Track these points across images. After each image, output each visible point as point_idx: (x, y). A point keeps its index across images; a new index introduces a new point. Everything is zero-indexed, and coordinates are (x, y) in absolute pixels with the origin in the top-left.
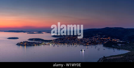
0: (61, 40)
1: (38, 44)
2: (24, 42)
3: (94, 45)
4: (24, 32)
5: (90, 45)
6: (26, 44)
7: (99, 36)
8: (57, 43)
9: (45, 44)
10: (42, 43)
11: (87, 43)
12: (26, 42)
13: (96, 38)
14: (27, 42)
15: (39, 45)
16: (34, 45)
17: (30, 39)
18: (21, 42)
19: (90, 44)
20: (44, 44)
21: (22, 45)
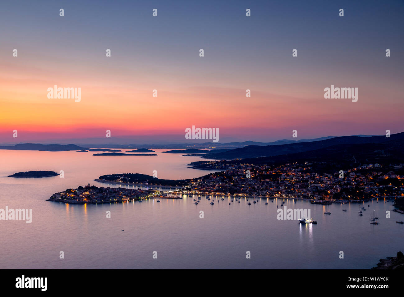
0: (223, 180)
1: (137, 196)
2: (80, 188)
3: (354, 202)
4: (83, 149)
5: (338, 203)
6: (88, 197)
7: (377, 165)
8: (210, 192)
9: (164, 196)
10: (150, 192)
11: (327, 194)
12: (88, 188)
13: (364, 172)
14: (94, 188)
15: (138, 200)
16: (120, 202)
17: (105, 178)
18: (69, 191)
19: (337, 196)
20: (157, 197)
21: (72, 202)
